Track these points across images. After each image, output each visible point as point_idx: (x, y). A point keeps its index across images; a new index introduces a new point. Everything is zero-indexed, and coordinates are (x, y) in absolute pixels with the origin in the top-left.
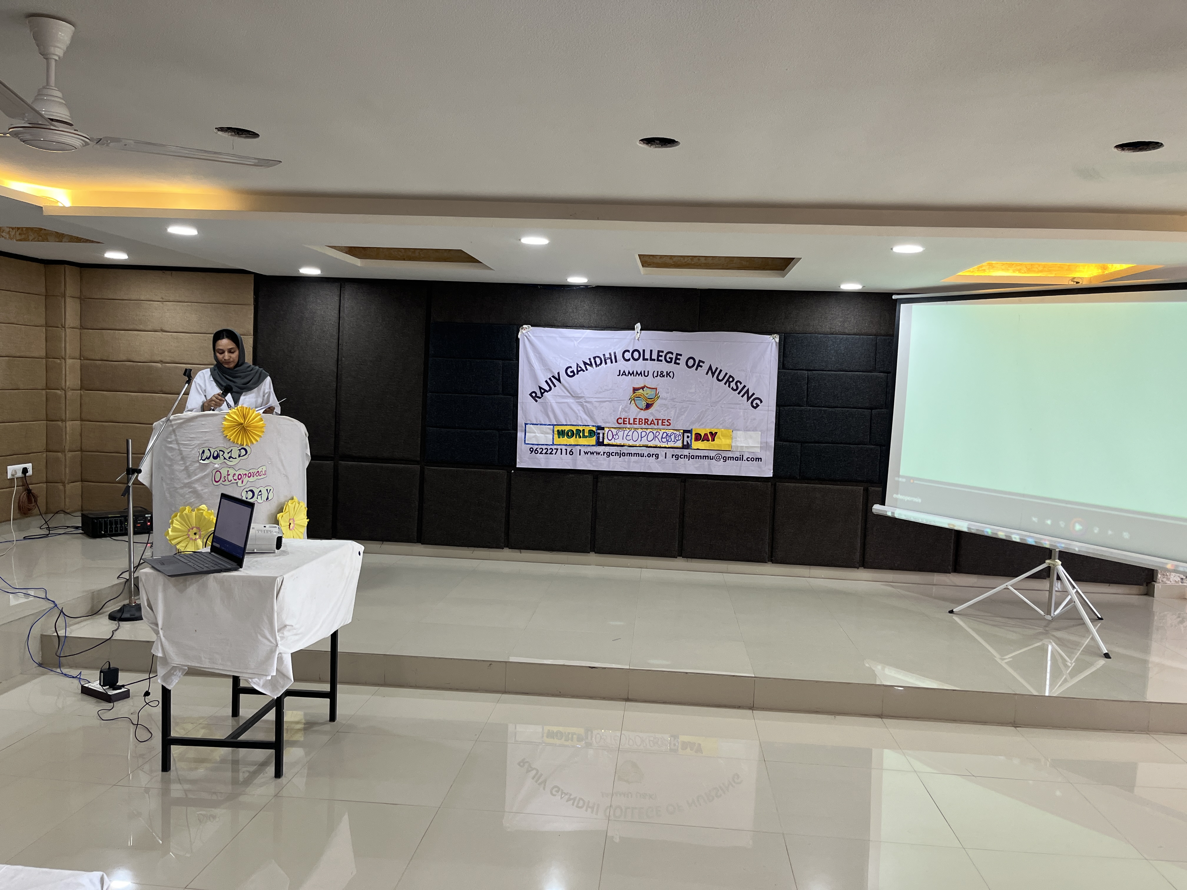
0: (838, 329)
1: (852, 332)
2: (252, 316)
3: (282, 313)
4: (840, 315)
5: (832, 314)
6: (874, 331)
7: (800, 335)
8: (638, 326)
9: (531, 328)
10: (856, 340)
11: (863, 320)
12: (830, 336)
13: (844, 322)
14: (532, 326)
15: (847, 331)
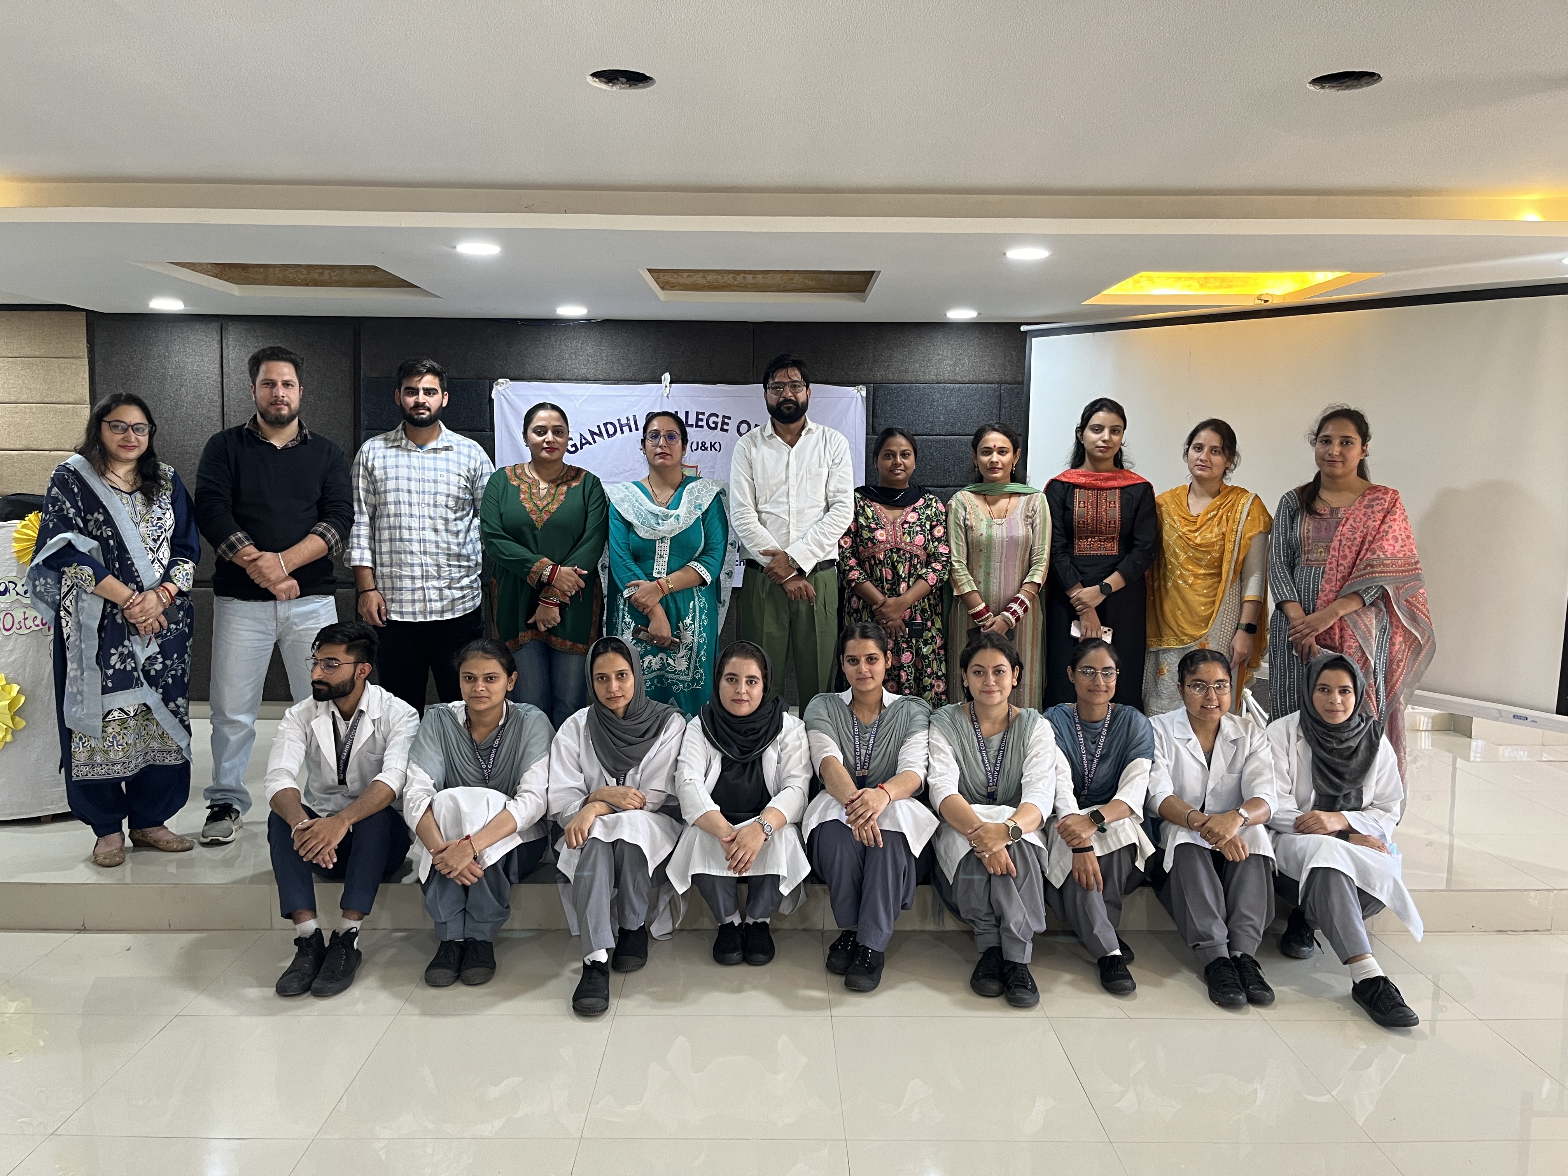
0: (947, 375)
1: (966, 379)
2: (87, 375)
3: (132, 369)
4: (950, 355)
5: (938, 355)
6: (997, 378)
7: (895, 385)
8: (667, 377)
9: (511, 383)
10: (972, 390)
11: (981, 361)
12: (936, 386)
13: (955, 365)
14: (511, 380)
15: (959, 378)
